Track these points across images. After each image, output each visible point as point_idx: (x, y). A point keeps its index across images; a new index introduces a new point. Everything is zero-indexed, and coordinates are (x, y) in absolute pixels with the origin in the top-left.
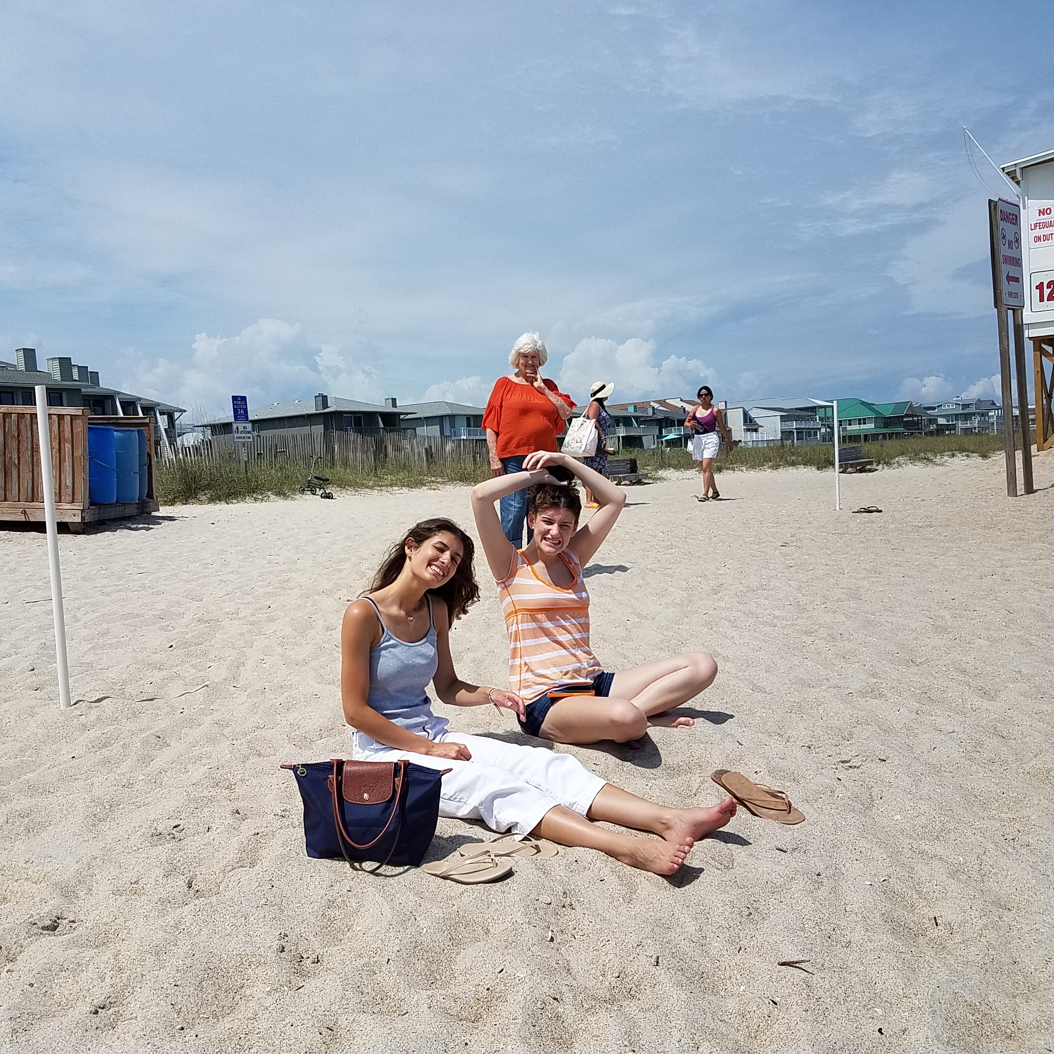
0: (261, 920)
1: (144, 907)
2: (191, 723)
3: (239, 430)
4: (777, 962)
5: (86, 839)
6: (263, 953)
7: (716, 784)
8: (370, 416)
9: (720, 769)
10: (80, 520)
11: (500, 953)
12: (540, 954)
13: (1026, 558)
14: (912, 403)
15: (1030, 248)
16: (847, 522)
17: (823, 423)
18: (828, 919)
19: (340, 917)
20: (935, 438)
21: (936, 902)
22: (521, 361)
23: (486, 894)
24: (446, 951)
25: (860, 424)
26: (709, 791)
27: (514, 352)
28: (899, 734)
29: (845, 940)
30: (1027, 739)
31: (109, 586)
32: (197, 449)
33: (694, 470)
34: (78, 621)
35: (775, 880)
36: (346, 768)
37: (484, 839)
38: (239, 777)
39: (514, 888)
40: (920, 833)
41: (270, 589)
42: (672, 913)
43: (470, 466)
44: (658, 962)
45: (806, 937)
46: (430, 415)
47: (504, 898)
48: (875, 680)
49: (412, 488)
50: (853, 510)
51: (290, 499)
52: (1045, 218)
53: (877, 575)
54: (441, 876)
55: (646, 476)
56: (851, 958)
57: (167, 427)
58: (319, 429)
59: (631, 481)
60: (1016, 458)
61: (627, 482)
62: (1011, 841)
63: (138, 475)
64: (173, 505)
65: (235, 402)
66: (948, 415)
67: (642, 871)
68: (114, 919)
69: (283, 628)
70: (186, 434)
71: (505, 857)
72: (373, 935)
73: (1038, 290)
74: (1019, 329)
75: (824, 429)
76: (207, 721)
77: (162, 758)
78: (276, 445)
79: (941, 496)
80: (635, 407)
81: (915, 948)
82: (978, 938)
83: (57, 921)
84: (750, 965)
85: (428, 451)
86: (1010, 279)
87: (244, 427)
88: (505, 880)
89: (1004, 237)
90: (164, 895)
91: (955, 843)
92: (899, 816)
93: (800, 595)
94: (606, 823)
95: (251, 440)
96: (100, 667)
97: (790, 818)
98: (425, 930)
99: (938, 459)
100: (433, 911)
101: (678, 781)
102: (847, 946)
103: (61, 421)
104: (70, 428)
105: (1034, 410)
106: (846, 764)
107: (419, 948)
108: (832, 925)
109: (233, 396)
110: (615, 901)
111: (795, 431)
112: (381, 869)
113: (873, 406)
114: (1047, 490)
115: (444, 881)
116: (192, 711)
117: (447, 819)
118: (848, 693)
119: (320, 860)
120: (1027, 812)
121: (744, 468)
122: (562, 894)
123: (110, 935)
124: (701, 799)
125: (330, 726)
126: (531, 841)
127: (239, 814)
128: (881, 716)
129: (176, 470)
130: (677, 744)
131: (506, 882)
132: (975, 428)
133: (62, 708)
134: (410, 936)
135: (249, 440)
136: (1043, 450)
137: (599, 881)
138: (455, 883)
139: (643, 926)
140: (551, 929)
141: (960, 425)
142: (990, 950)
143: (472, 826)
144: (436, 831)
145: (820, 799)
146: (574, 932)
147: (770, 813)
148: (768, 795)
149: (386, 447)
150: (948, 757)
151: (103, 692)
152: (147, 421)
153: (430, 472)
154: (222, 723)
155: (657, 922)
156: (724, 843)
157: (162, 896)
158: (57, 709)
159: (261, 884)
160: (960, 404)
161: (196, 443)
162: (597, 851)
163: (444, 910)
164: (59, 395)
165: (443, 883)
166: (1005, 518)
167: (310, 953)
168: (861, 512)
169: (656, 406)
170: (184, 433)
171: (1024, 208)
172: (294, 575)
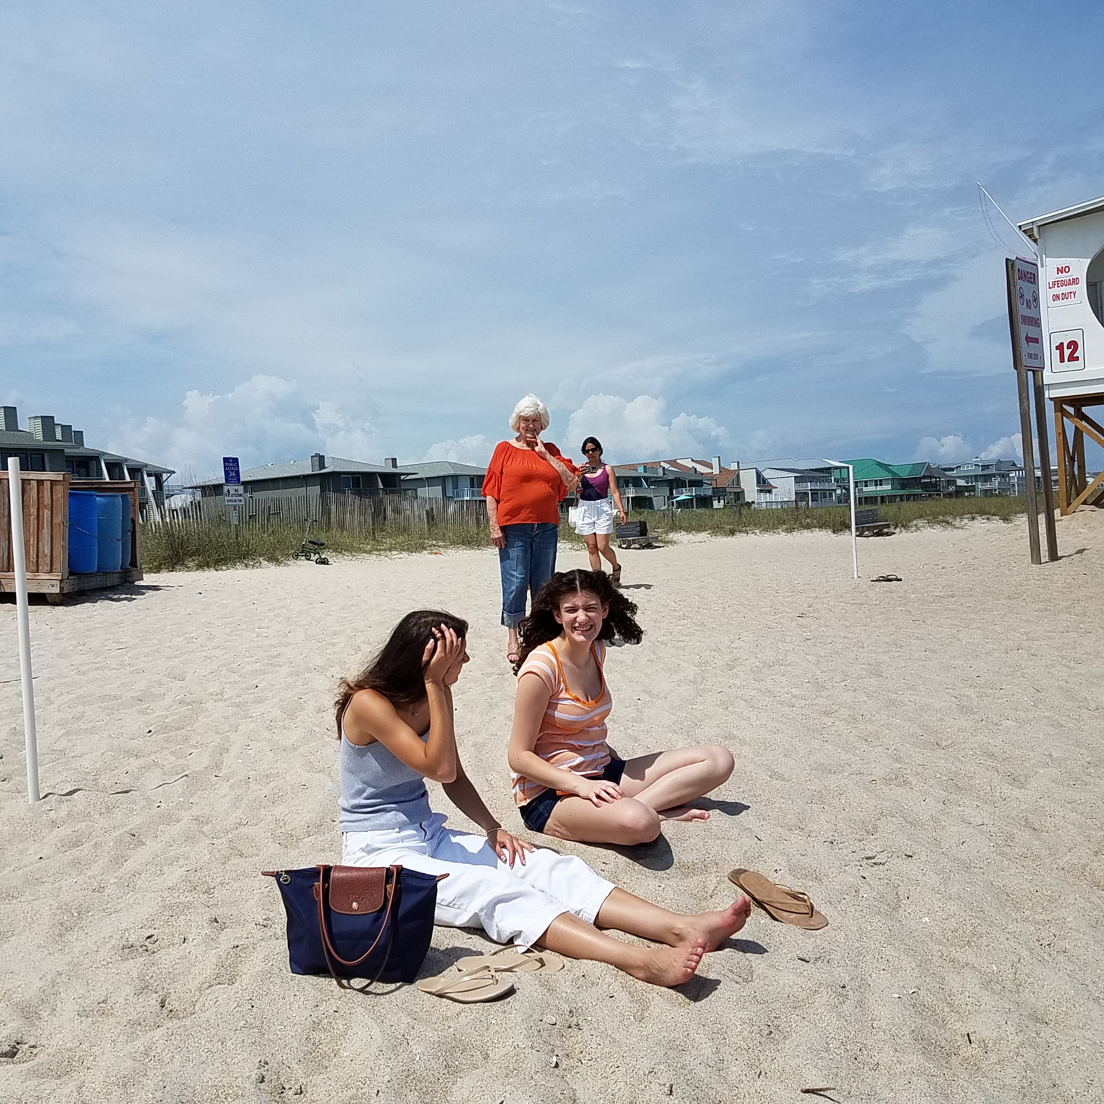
0: (240, 1045)
1: (111, 1031)
2: (169, 819)
3: (231, 493)
4: (800, 1089)
5: (52, 951)
6: (240, 1084)
7: (734, 885)
8: (369, 477)
9: (738, 868)
10: (58, 591)
11: (500, 1083)
12: (544, 1083)
13: (1053, 630)
14: (929, 464)
15: (1048, 307)
16: (865, 592)
17: (838, 484)
18: (854, 1038)
19: (326, 1041)
20: (954, 500)
21: (969, 1016)
22: (521, 424)
23: (485, 1014)
24: (441, 1081)
25: (876, 485)
26: (726, 892)
27: (514, 415)
28: (926, 827)
29: (873, 1062)
30: (1060, 831)
31: (86, 664)
32: (185, 511)
33: (706, 533)
34: (52, 703)
35: (797, 993)
36: (334, 874)
37: (484, 951)
38: (218, 880)
39: (516, 1007)
40: (950, 938)
41: (258, 666)
42: (687, 1033)
43: (473, 529)
44: (671, 1091)
45: (831, 1059)
46: (432, 475)
47: (504, 1019)
48: (899, 766)
49: (412, 552)
50: (871, 579)
51: (283, 564)
52: (1064, 276)
53: (898, 649)
54: (437, 994)
55: (656, 539)
56: (879, 1083)
57: (155, 489)
58: (315, 490)
59: (641, 544)
60: (1039, 522)
61: (637, 546)
62: (1047, 947)
63: (121, 541)
64: (158, 572)
65: (226, 464)
66: (967, 477)
67: (655, 986)
68: (78, 1044)
69: (271, 710)
70: (173, 497)
71: (506, 973)
72: (362, 1062)
73: (1058, 351)
74: (1039, 391)
75: (840, 490)
76: (186, 816)
77: (137, 859)
78: (269, 507)
79: (962, 564)
80: (645, 467)
81: (947, 1070)
82: (1015, 1057)
83: (17, 1046)
84: (771, 1092)
85: (430, 514)
86: (1029, 339)
87: (235, 490)
88: (506, 998)
89: (1022, 296)
90: (134, 1016)
91: (987, 949)
92: (927, 919)
93: (819, 671)
94: (616, 930)
95: (243, 503)
96: (73, 754)
97: (812, 923)
98: (418, 1056)
99: (957, 523)
100: (427, 1034)
101: (693, 882)
102: (875, 1068)
103: (40, 487)
104: (49, 494)
105: (1056, 471)
106: (870, 861)
107: (412, 1077)
108: (858, 1044)
109: (224, 458)
110: (625, 1020)
111: (810, 492)
112: (371, 986)
113: (890, 468)
114: (1072, 557)
115: (440, 999)
116: (170, 805)
117: (443, 928)
118: (871, 780)
119: (304, 976)
120: (1063, 912)
121: (757, 531)
122: (568, 1013)
123: (74, 1063)
124: (717, 901)
125: (318, 822)
126: (533, 952)
127: (218, 923)
128: (906, 807)
129: (162, 535)
130: (692, 839)
131: (507, 1000)
132: (995, 490)
133: (30, 803)
134: (401, 1064)
135: (241, 503)
136: (1067, 515)
137: (608, 997)
138: (452, 1002)
139: (656, 1049)
140: (556, 1053)
141: (980, 486)
142: (1028, 1072)
143: (471, 936)
144: (432, 942)
145: (843, 901)
146: (581, 1055)
147: (790, 917)
148: (789, 897)
149: (385, 509)
150: (978, 852)
151: (75, 783)
152: (132, 485)
153: (431, 536)
154: (202, 819)
155: (671, 1044)
156: (742, 953)
157: (132, 1018)
158: (25, 804)
159: (240, 1004)
160: (979, 465)
161: (185, 506)
162: (606, 964)
163: (440, 1033)
164: (40, 456)
165: (439, 1002)
166: (1030, 587)
167: (292, 1083)
168: (880, 580)
169: (667, 466)
170: (172, 495)
171: (1042, 266)
172: (283, 650)
